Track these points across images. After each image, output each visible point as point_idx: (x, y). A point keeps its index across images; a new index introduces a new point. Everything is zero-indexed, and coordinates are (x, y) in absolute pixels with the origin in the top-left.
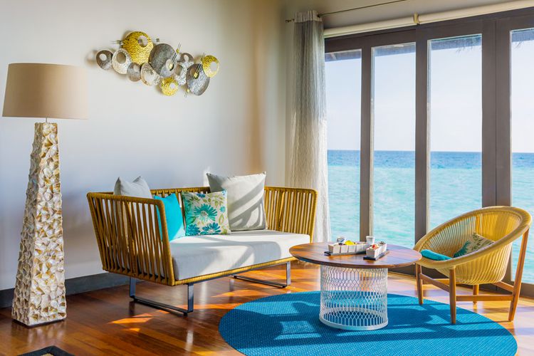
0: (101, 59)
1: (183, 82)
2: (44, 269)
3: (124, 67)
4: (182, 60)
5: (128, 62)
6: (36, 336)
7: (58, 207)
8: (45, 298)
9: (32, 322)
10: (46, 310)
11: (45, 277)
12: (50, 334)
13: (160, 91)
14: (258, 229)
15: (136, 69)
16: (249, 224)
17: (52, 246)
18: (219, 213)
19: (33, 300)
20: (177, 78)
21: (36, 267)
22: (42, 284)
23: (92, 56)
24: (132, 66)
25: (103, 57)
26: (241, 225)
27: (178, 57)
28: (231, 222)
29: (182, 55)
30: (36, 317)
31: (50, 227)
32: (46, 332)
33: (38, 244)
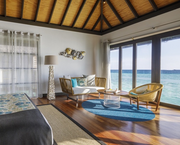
0: (62, 54)
1: (78, 57)
2: (51, 91)
3: (66, 55)
4: (78, 53)
5: (67, 54)
6: (50, 101)
7: (53, 80)
8: (52, 95)
9: (50, 99)
10: (52, 97)
11: (52, 92)
12: (53, 102)
13: (73, 59)
14: (93, 86)
15: (68, 55)
16: (91, 85)
17: (53, 87)
18: (85, 82)
19: (50, 96)
20: (77, 56)
21: (50, 90)
22: (51, 93)
23: (60, 53)
24: (67, 55)
25: (62, 53)
26: (90, 85)
27: (77, 52)
28: (87, 84)
29: (78, 52)
30: (50, 98)
31: (52, 84)
32: (52, 101)
33: (50, 86)
